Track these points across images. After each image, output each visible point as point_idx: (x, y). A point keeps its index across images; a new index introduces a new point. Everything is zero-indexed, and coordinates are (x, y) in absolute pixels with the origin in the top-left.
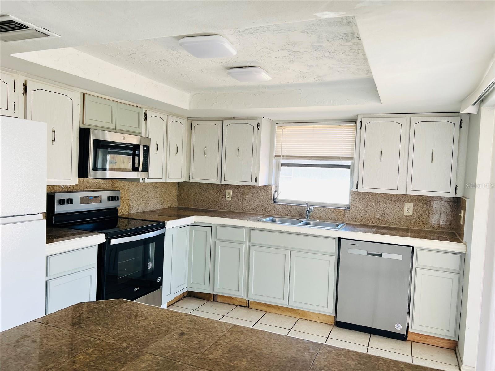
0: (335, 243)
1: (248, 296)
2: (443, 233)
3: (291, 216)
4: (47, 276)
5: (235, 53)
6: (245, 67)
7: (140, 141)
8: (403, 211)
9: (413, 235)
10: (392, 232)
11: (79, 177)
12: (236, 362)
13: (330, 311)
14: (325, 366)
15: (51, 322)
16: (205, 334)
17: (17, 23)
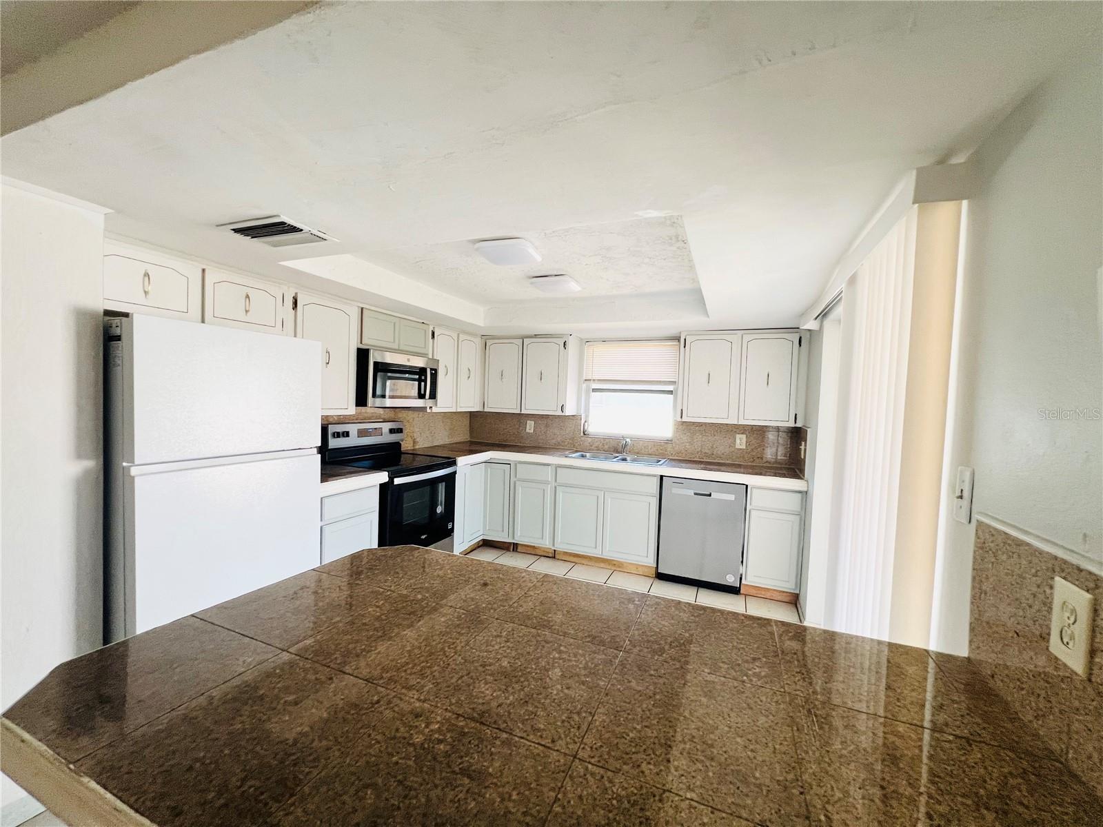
0: (656, 481)
1: (554, 545)
2: (781, 469)
3: (604, 450)
4: (321, 520)
5: (539, 259)
6: (551, 275)
7: (427, 363)
8: (735, 444)
9: (746, 471)
10: (723, 468)
11: (356, 406)
12: (550, 615)
13: (651, 562)
14: (653, 619)
15: (333, 570)
16: (513, 584)
17: (289, 225)
